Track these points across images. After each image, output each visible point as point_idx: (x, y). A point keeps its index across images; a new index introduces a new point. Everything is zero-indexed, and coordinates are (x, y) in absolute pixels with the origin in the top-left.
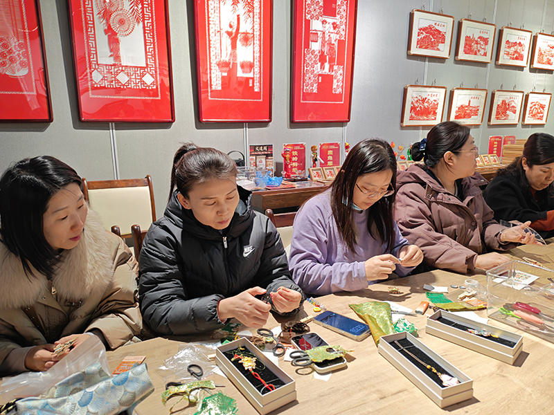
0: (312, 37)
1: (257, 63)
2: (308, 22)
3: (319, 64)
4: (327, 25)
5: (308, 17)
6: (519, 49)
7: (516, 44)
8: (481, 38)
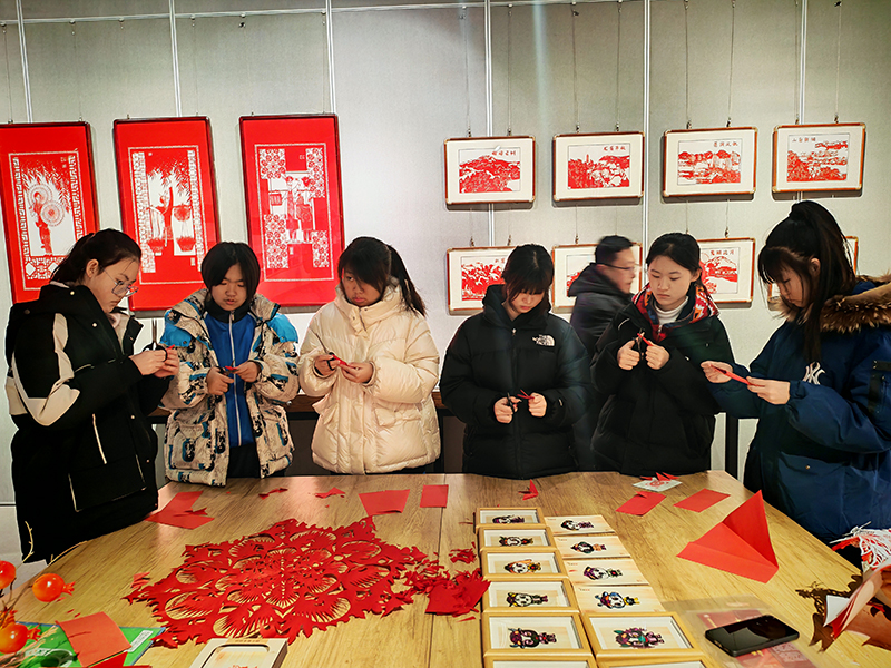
0: (271, 200)
1: (199, 239)
2: (264, 183)
3: (287, 232)
4: (294, 183)
5: (264, 176)
6: (721, 163)
7: (708, 155)
8: (608, 159)
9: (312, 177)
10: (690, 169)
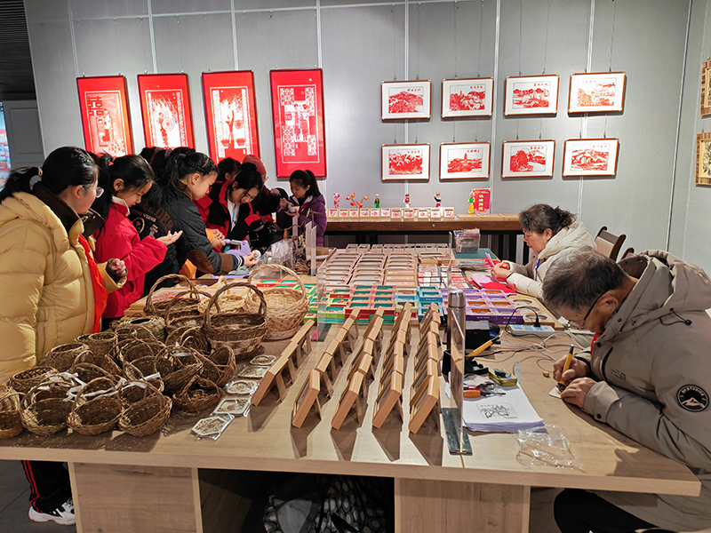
0: (286, 117)
1: (248, 139)
2: (283, 108)
3: (295, 135)
4: (298, 108)
5: (283, 104)
6: (538, 96)
7: (531, 91)
8: (472, 93)
9: (308, 104)
10: (520, 99)
